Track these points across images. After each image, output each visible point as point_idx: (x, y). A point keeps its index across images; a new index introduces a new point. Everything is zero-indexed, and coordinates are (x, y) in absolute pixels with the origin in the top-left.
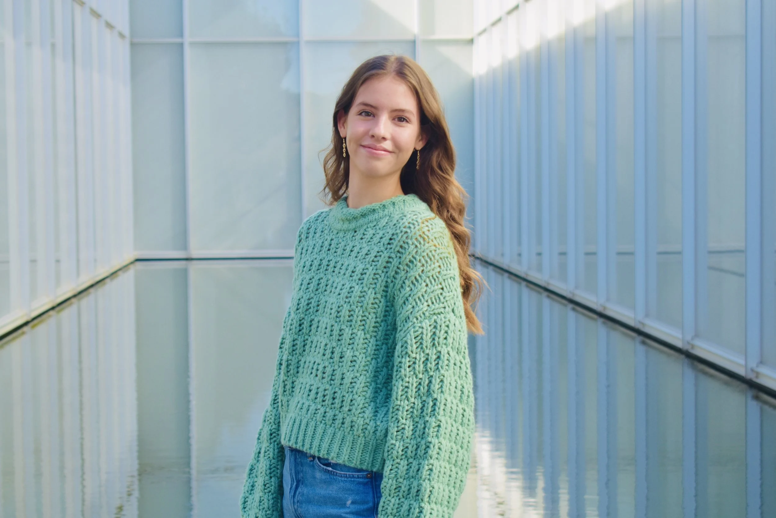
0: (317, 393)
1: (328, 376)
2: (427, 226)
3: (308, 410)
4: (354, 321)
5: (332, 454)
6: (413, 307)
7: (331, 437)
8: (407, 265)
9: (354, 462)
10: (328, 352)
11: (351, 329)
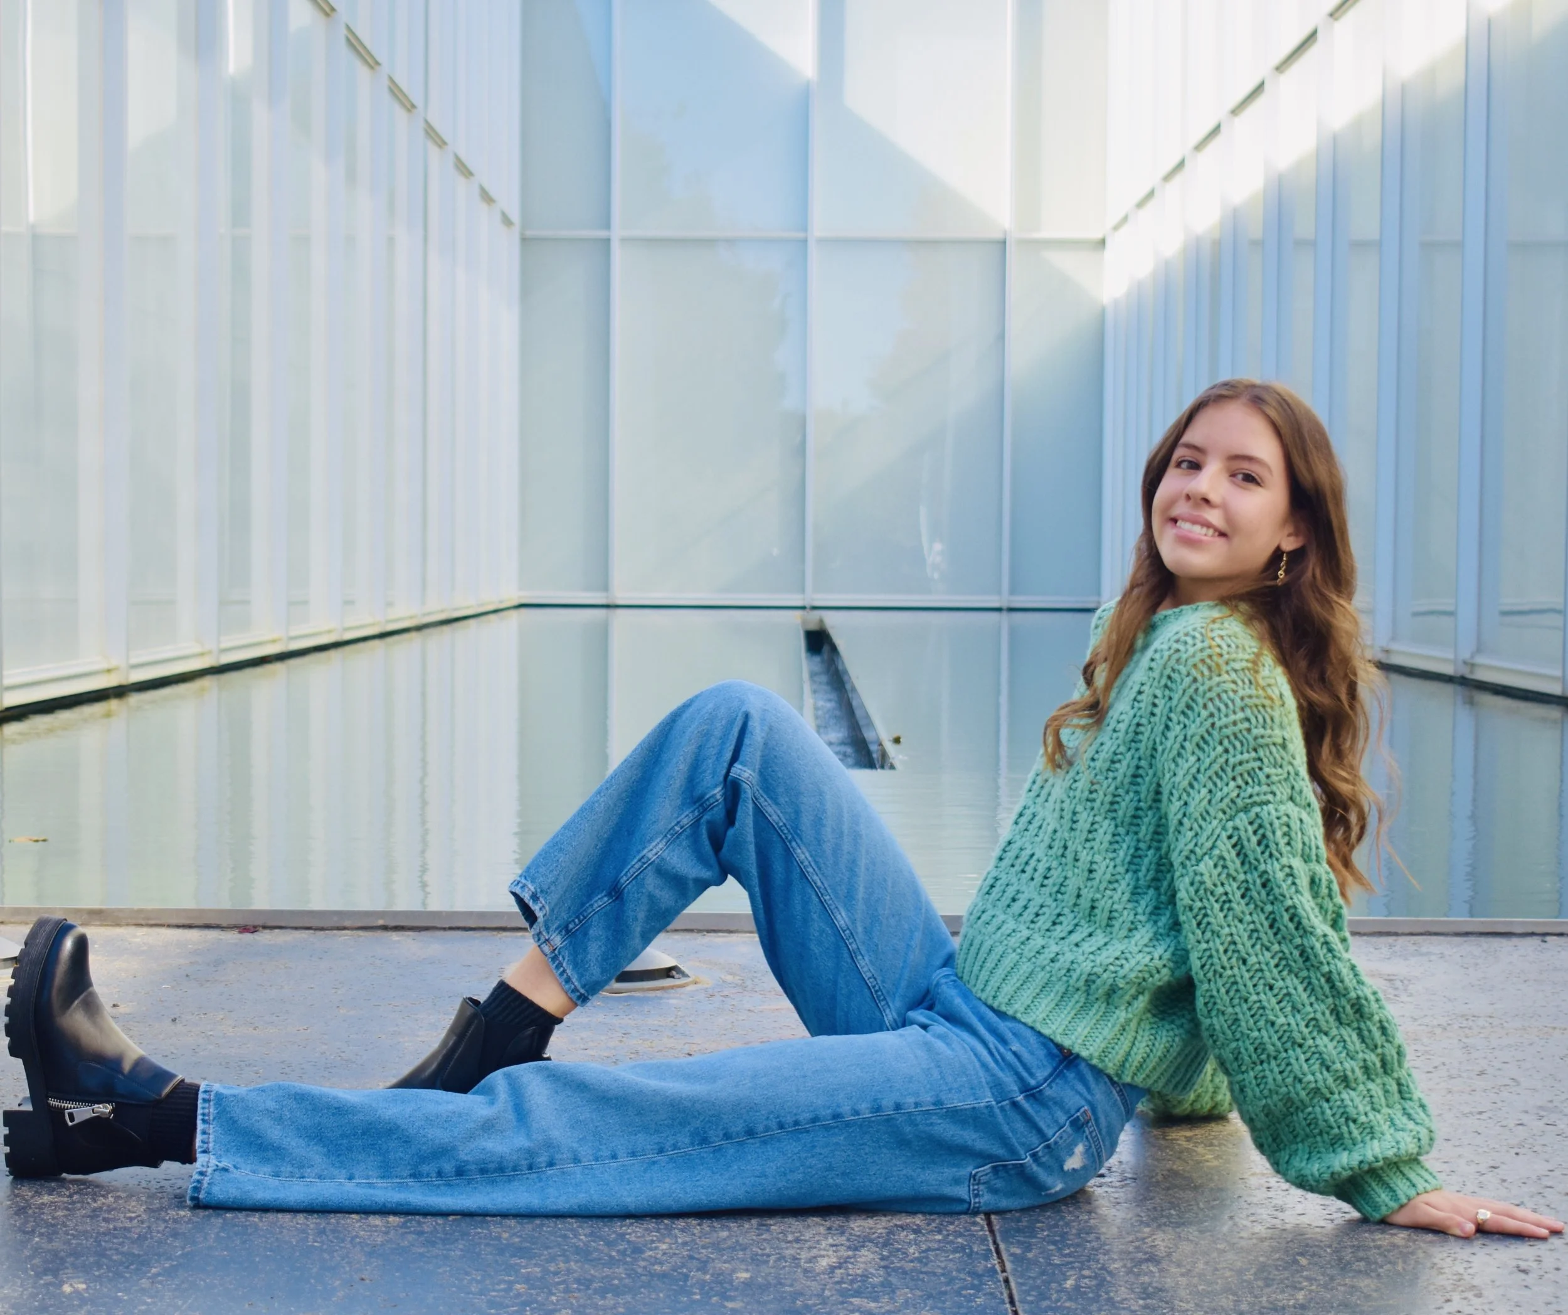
0: (1026, 907)
1: (1054, 885)
2: (1219, 646)
3: (999, 928)
4: (1098, 802)
5: (1000, 999)
6: (1210, 791)
7: (1023, 978)
8: (1183, 713)
9: (1054, 1027)
10: (1057, 845)
11: (1092, 814)
